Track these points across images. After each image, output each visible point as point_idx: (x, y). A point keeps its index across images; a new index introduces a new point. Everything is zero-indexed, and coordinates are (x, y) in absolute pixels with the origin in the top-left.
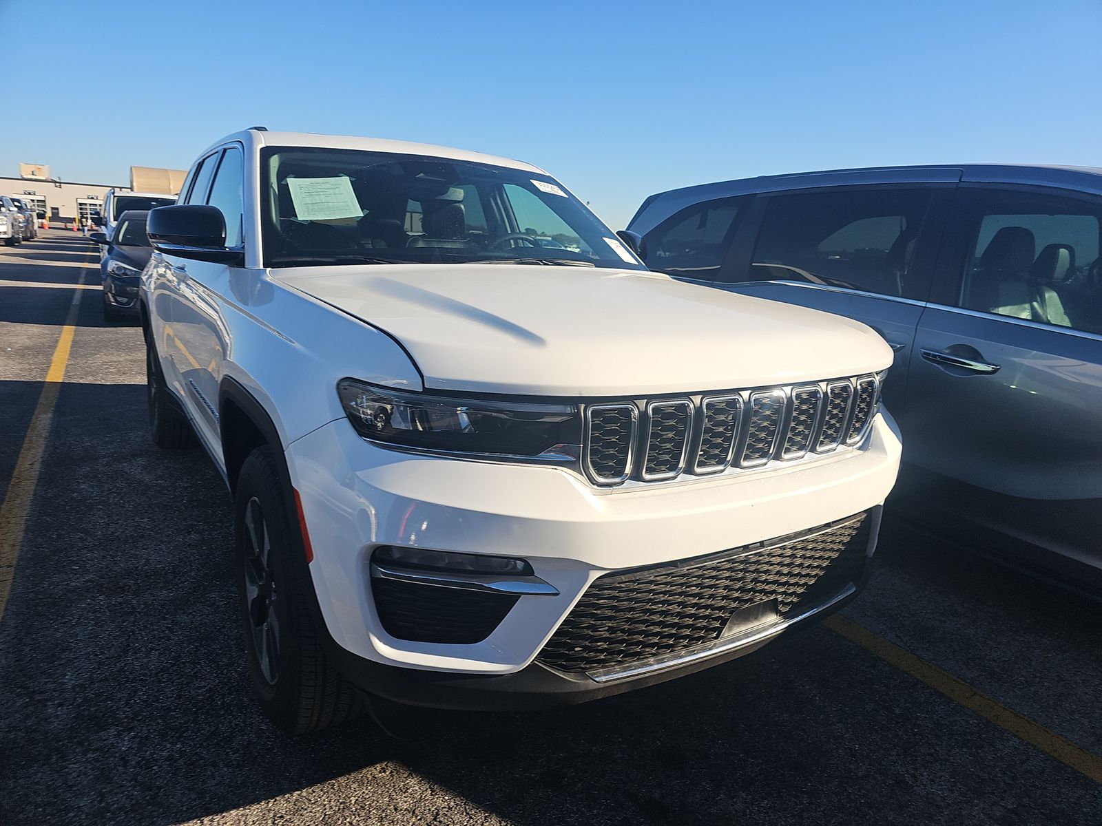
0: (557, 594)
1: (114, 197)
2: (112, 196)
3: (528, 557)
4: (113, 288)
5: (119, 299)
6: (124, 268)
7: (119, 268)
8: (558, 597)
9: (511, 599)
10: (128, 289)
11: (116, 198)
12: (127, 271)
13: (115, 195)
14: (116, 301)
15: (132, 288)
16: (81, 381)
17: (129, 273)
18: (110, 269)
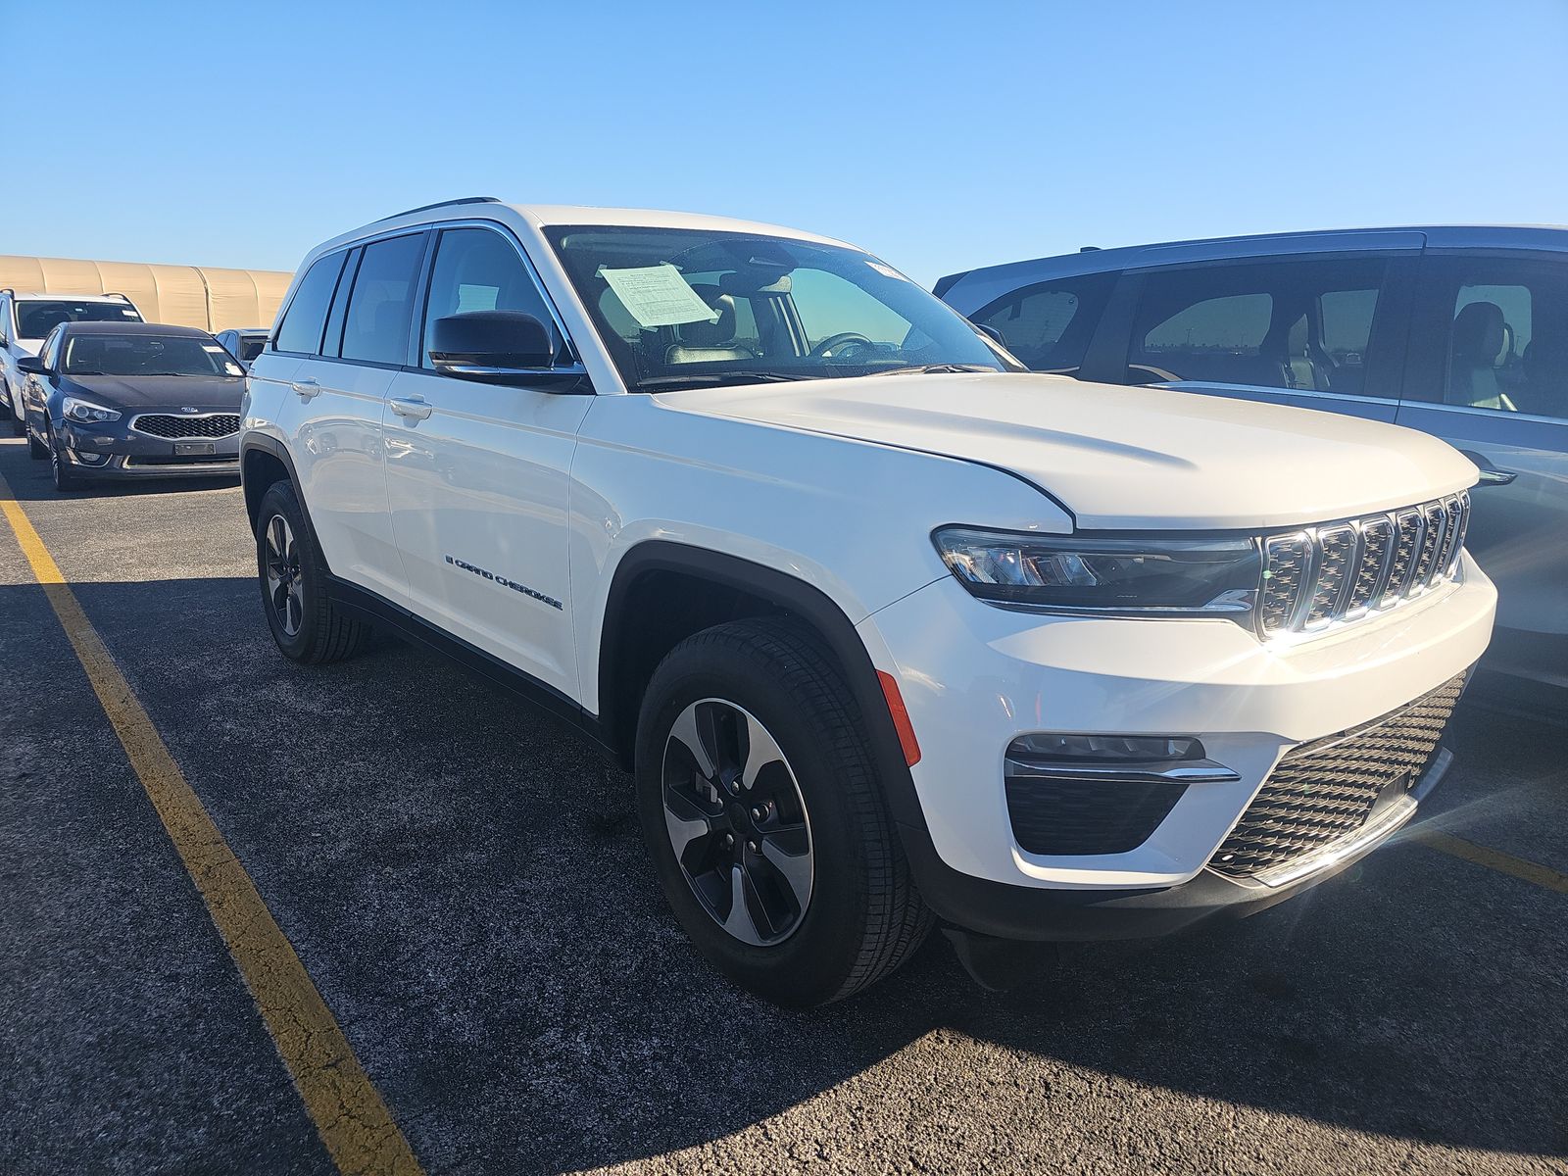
0: (1239, 779)
1: (14, 302)
2: (11, 301)
3: (1199, 735)
4: (72, 441)
5: (86, 456)
6: (88, 408)
7: (81, 409)
8: (1241, 781)
9: (1178, 788)
10: (96, 440)
11: (17, 304)
12: (95, 413)
13: (16, 299)
14: (80, 458)
15: (102, 439)
16: (95, 580)
17: (100, 416)
18: (66, 411)
